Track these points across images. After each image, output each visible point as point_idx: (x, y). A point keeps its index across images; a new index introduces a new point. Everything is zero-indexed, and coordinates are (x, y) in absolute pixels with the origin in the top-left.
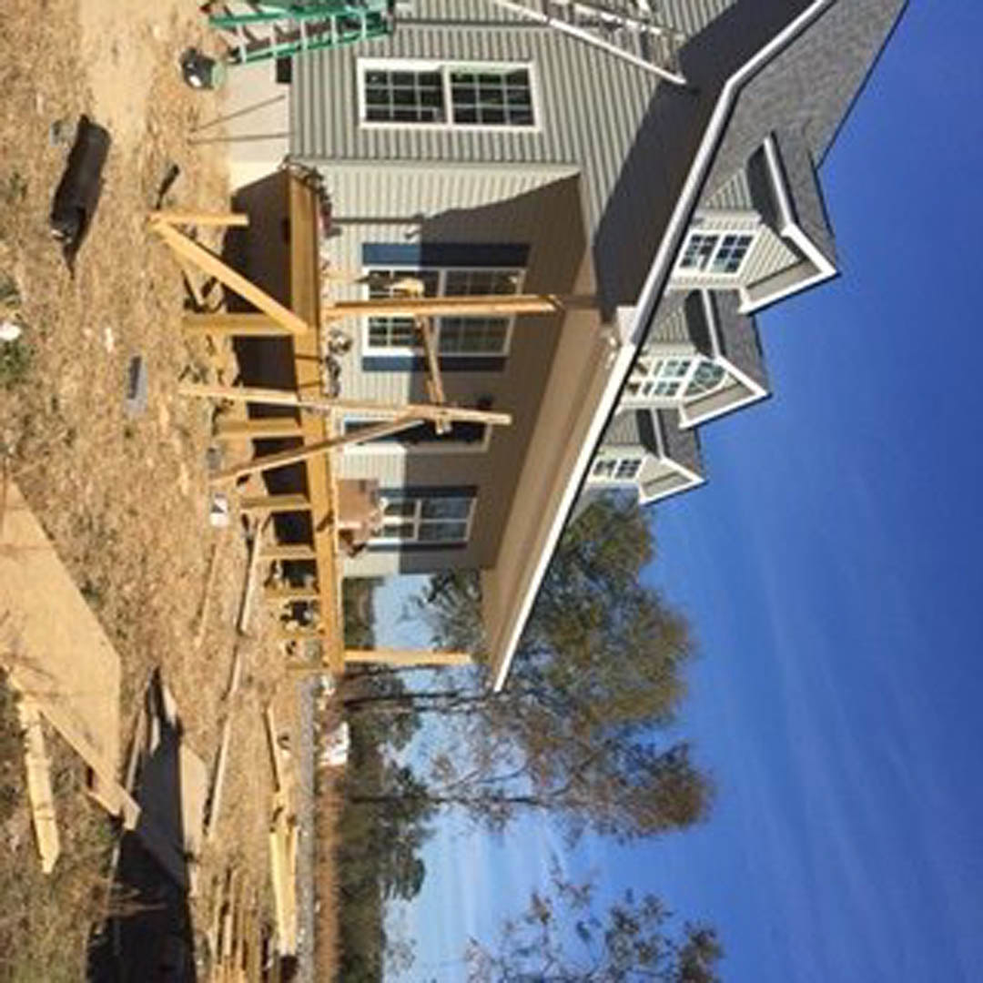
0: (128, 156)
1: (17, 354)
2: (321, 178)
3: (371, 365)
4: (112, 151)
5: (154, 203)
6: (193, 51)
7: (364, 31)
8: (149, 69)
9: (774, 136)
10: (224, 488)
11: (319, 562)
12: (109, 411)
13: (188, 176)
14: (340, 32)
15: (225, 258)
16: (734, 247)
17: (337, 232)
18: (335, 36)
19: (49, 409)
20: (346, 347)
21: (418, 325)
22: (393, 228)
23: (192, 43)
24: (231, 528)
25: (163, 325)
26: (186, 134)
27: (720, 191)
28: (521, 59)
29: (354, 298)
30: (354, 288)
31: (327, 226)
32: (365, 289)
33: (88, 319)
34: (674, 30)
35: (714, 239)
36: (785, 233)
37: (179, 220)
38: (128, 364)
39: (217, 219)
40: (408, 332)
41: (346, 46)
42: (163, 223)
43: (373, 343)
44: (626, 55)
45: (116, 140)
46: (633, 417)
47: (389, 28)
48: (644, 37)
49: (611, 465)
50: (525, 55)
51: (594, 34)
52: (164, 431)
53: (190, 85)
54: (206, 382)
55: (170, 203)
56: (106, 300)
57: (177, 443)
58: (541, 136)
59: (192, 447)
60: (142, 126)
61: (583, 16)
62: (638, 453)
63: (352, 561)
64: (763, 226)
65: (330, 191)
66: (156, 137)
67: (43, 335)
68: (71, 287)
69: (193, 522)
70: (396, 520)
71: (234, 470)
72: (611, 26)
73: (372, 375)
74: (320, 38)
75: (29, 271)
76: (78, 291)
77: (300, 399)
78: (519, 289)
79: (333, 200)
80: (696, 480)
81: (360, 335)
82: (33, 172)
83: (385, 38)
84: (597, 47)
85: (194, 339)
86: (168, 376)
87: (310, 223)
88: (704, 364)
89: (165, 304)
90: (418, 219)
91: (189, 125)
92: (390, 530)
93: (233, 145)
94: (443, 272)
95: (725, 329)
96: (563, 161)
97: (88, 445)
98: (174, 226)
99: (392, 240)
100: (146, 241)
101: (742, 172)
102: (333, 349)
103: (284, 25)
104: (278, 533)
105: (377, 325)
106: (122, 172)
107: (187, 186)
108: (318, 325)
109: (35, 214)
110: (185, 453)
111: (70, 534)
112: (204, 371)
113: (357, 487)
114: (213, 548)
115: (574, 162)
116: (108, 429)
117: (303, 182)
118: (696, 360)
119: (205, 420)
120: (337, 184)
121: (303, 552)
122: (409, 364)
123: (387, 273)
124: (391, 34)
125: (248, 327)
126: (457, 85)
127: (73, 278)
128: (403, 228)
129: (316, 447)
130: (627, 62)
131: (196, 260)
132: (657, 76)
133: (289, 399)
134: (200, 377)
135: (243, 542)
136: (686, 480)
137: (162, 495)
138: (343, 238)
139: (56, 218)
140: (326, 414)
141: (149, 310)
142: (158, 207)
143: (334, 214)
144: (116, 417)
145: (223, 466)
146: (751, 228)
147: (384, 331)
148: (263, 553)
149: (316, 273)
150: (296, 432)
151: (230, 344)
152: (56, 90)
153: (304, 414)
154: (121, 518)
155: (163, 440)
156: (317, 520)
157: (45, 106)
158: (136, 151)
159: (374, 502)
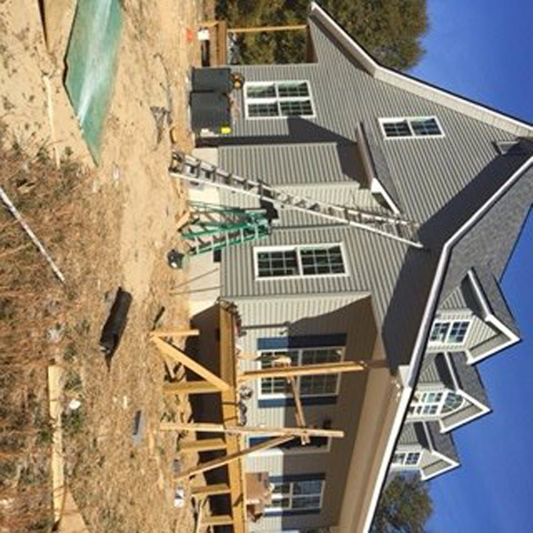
0: (140, 305)
1: (78, 416)
2: (236, 307)
3: (263, 404)
4: (133, 303)
5: (152, 327)
6: (173, 251)
7: (257, 234)
8: (152, 261)
9: (473, 269)
10: (182, 483)
11: (236, 526)
12: (123, 444)
13: (169, 311)
14: (245, 235)
15: (186, 352)
16: (459, 329)
17: (245, 334)
18: (242, 238)
19: (91, 446)
20: (250, 395)
21: (289, 382)
22: (273, 330)
23: (173, 247)
24: (186, 507)
25: (153, 391)
26: (169, 291)
27: (448, 299)
28: (336, 241)
29: (253, 369)
30: (253, 363)
31: (239, 331)
32: (259, 364)
33: (115, 393)
34: (414, 222)
35: (447, 325)
36: (487, 319)
37: (163, 334)
38: (134, 415)
39: (182, 332)
40: (283, 385)
41: (248, 243)
42: (156, 337)
43: (264, 392)
44: (390, 235)
45: (135, 297)
46: (412, 426)
47: (269, 232)
48: (398, 226)
49: (402, 457)
50: (338, 239)
51: (372, 227)
52: (152, 452)
53: (172, 267)
54: (174, 421)
55: (160, 326)
56: (125, 381)
57: (157, 458)
58: (349, 278)
59: (166, 460)
60: (148, 290)
61: (366, 219)
62: (418, 449)
63: (254, 524)
64: (474, 317)
65: (240, 313)
66: (154, 295)
67: (92, 404)
68: (108, 376)
69: (165, 506)
70: (279, 496)
71: (189, 472)
72: (381, 222)
73: (263, 410)
74: (235, 239)
75: (87, 370)
76: (111, 377)
77: (225, 428)
78: (342, 358)
79: (242, 318)
80: (455, 464)
81: (256, 388)
82: (93, 319)
83: (267, 237)
84: (374, 233)
85: (168, 397)
86: (154, 419)
87: (230, 330)
88: (449, 394)
89: (155, 380)
90: (286, 324)
91: (170, 286)
92: (275, 503)
93: (192, 294)
94: (301, 351)
95: (460, 374)
96: (362, 290)
97: (110, 465)
98: (161, 338)
99: (273, 336)
100: (147, 347)
101: (458, 288)
102: (242, 397)
103: (218, 235)
104: (211, 508)
105: (265, 381)
106: (137, 313)
107: (168, 317)
108: (235, 385)
109: (93, 340)
110: (162, 464)
111: (97, 521)
112: (173, 415)
113: (256, 477)
114: (175, 521)
115: (367, 290)
116: (122, 454)
117: (227, 310)
118: (446, 392)
119: (173, 444)
120: (244, 309)
121: (226, 520)
122: (284, 403)
123: (270, 354)
124: (270, 234)
125: (198, 389)
126: (305, 256)
127: (109, 371)
128: (279, 330)
129: (234, 456)
130: (390, 239)
131: (171, 355)
132: (407, 244)
133: (219, 428)
134: (171, 418)
135: (191, 515)
136: (449, 465)
137: (149, 490)
138: (247, 337)
139: (103, 341)
140: (239, 435)
141: (146, 384)
142: (154, 329)
143: (242, 325)
144: (126, 446)
145: (182, 469)
146: (467, 317)
147: (270, 385)
148: (203, 522)
149: (234, 357)
150: (223, 447)
151: (187, 398)
152: (107, 277)
153: (227, 436)
154: (125, 508)
155: (150, 457)
156: (234, 499)
157: (101, 285)
158: (144, 301)
159: (267, 487)
